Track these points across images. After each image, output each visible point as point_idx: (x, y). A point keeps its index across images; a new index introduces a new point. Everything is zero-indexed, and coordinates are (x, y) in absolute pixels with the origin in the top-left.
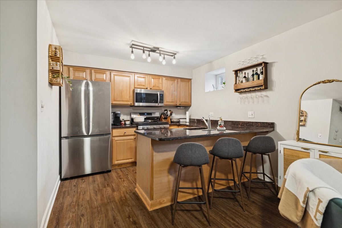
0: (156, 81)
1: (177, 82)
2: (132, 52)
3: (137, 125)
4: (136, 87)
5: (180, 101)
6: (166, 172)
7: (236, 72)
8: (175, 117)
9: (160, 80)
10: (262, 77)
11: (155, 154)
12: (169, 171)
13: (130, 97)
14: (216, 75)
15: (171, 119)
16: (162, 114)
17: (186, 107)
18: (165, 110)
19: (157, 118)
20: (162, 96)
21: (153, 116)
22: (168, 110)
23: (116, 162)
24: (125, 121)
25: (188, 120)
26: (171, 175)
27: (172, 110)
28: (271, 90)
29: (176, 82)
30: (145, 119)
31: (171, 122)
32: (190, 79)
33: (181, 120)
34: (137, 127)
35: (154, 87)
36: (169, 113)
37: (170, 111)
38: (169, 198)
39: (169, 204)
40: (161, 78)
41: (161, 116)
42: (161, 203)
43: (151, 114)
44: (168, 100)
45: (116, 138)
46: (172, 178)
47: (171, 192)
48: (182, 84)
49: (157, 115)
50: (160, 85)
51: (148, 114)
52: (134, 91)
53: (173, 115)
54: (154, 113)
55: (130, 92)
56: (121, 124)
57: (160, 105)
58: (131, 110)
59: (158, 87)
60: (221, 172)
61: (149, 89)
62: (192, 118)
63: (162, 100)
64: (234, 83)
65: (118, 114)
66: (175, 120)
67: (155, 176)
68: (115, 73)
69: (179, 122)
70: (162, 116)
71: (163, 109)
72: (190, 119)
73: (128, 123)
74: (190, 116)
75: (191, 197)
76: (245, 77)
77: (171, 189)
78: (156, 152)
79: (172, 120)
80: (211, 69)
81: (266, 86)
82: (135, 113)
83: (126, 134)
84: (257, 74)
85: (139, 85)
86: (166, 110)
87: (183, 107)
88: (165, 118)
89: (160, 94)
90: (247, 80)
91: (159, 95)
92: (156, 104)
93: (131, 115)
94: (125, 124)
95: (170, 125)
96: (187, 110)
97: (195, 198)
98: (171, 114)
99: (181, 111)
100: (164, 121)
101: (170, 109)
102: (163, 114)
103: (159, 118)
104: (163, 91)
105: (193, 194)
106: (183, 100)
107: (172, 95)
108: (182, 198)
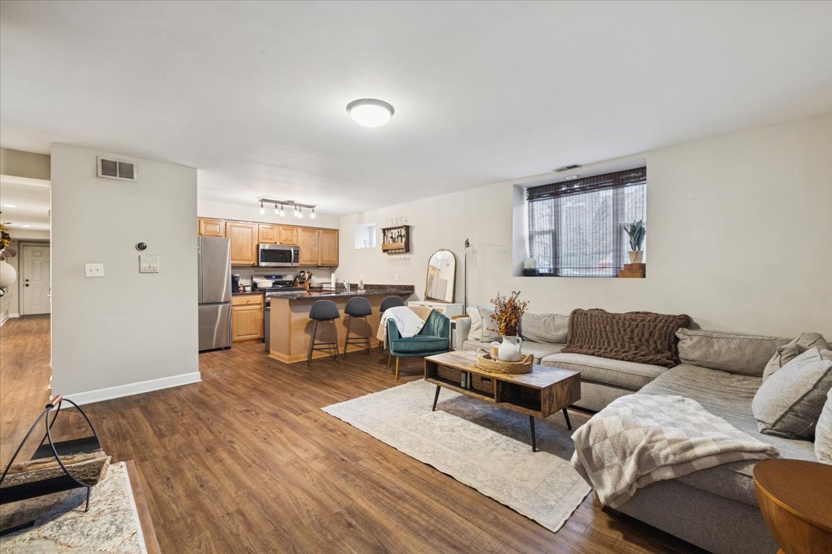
0: (289, 233)
1: (319, 233)
2: (262, 206)
3: (263, 291)
4: (261, 241)
5: (322, 260)
6: (303, 330)
7: (384, 230)
8: (316, 281)
9: (295, 232)
10: (404, 239)
11: (292, 313)
12: (306, 330)
13: (252, 255)
14: (370, 227)
15: (309, 284)
16: (297, 277)
17: (332, 267)
18: (301, 272)
19: (290, 282)
20: (297, 253)
21: (284, 279)
22: (306, 271)
23: (236, 338)
24: (244, 287)
25: (333, 285)
26: (308, 333)
27: (311, 271)
28: (412, 253)
29: (316, 233)
30: (273, 283)
31: (310, 288)
32: (337, 230)
33: (324, 286)
34: (264, 293)
35: (285, 240)
36: (307, 275)
37: (308, 272)
38: (306, 354)
39: (306, 359)
40: (295, 229)
41: (295, 280)
42: (298, 359)
43: (280, 277)
44: (305, 258)
45: (237, 308)
46: (308, 337)
47: (307, 349)
48: (327, 237)
49: (290, 278)
50: (295, 239)
51: (277, 277)
52: (258, 246)
53: (313, 278)
54: (285, 276)
55: (252, 248)
56: (239, 291)
57: (294, 264)
58: (252, 271)
59: (291, 241)
60: (355, 332)
61: (278, 244)
62: (340, 282)
63: (296, 260)
64: (382, 242)
65: (237, 277)
66: (315, 286)
67: (292, 333)
68: (232, 224)
69: (321, 288)
70: (297, 279)
71: (299, 270)
72: (337, 284)
73: (248, 289)
74: (337, 280)
75: (328, 355)
76: (392, 237)
77: (308, 346)
78: (293, 312)
79: (311, 286)
80: (361, 221)
81: (408, 248)
82: (258, 276)
83: (249, 303)
84: (401, 236)
85: (265, 239)
86: (303, 272)
87: (327, 267)
88: (301, 283)
89: (294, 251)
90: (394, 241)
91: (292, 251)
92: (289, 264)
93: (252, 279)
94: (244, 291)
95: (308, 291)
96: (334, 272)
97: (331, 356)
98: (310, 277)
99: (325, 272)
100: (299, 286)
101: (309, 270)
102: (299, 277)
103: (292, 283)
104: (298, 247)
105: (330, 353)
106: (327, 258)
107: (311, 251)
108: (317, 355)
